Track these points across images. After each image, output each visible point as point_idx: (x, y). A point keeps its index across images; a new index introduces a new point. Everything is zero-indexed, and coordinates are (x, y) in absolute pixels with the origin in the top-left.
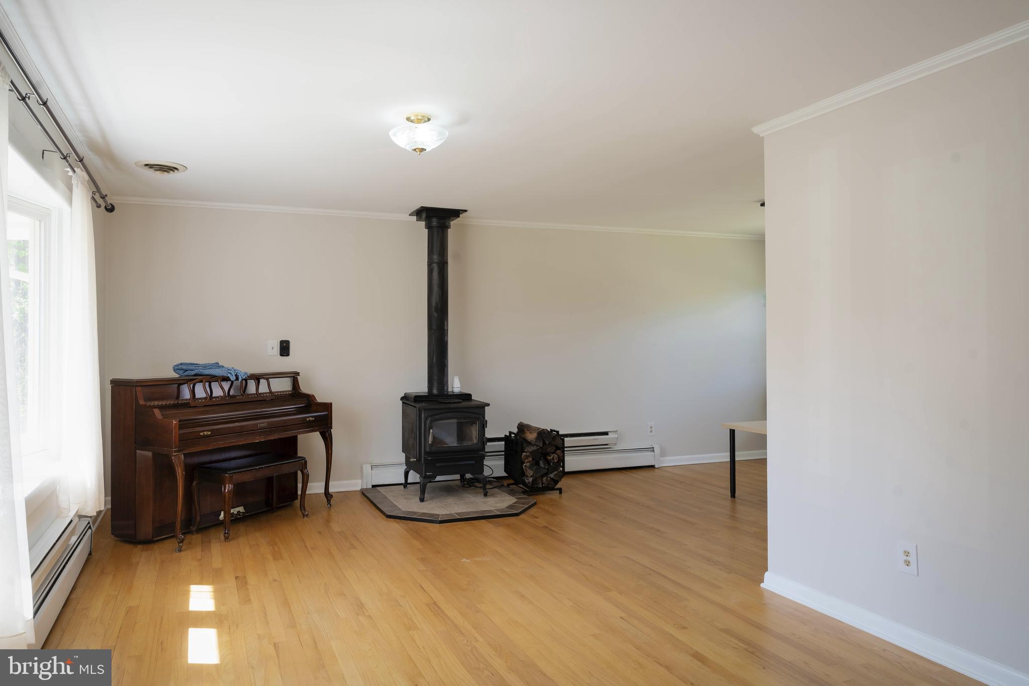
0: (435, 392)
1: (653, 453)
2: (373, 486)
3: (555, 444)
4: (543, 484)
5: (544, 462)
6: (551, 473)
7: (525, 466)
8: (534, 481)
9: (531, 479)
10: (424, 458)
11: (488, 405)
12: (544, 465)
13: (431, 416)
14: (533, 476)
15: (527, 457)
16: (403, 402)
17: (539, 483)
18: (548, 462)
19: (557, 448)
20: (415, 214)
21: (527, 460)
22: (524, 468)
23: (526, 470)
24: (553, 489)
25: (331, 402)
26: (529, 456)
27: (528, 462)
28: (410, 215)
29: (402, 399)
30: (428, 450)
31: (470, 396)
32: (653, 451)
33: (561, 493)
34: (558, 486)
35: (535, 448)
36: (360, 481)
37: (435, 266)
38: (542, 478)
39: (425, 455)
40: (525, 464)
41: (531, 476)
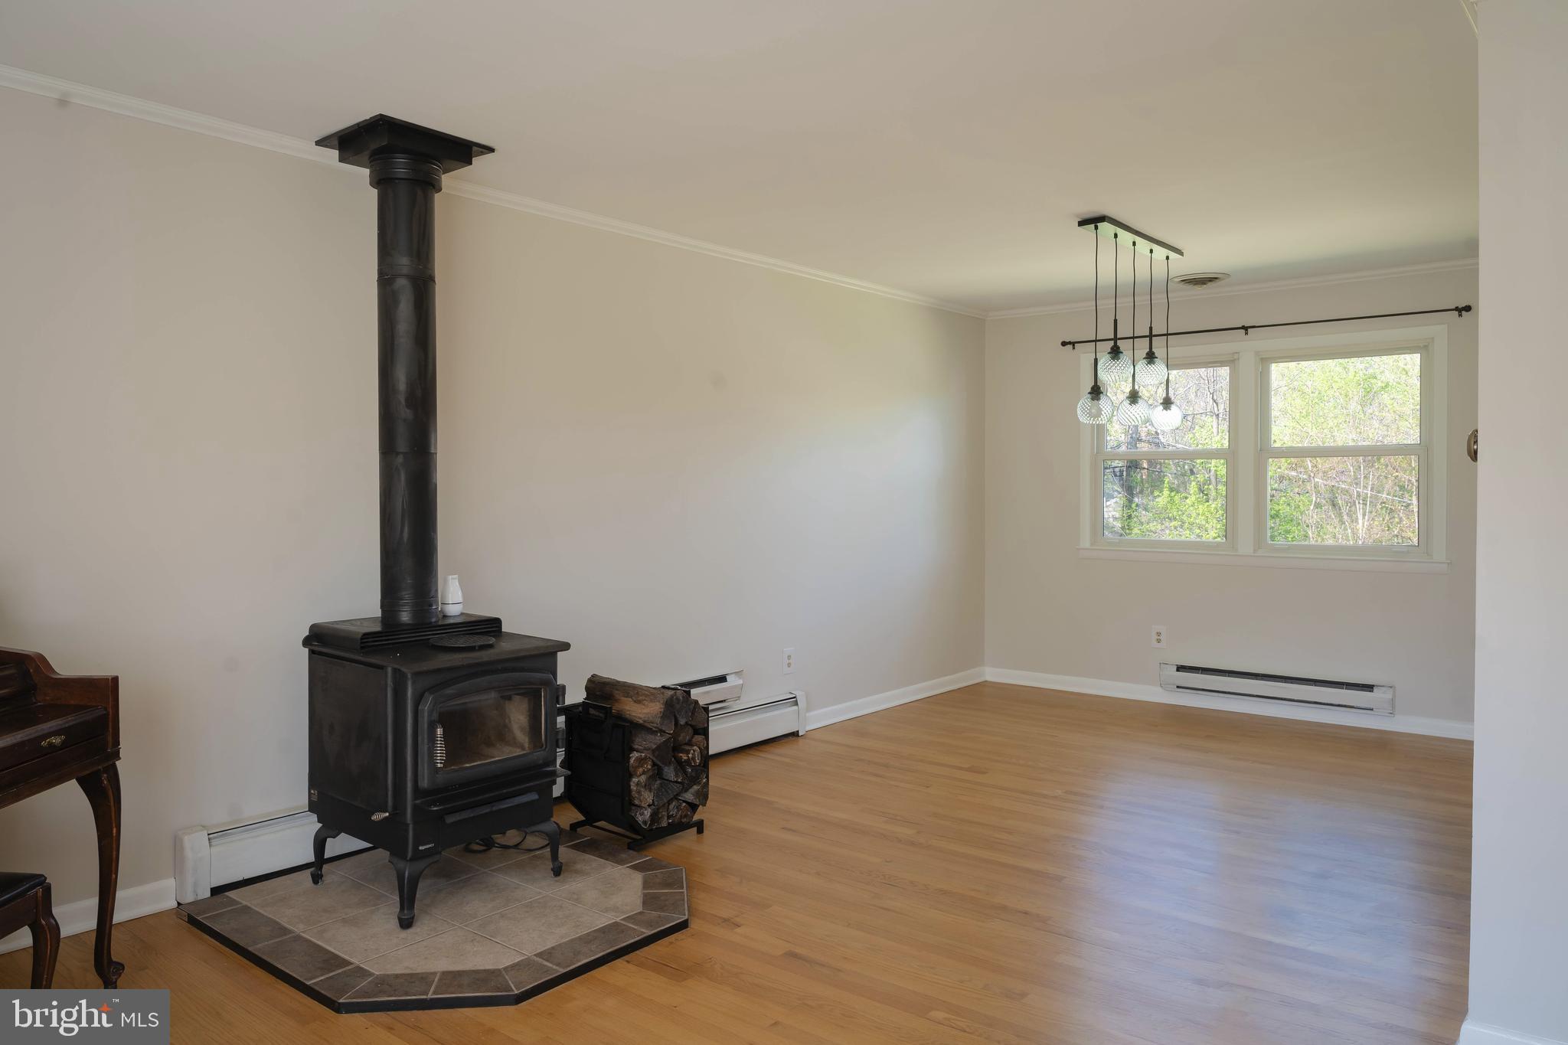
0: (405, 617)
1: (795, 708)
2: (216, 891)
3: (693, 723)
4: (669, 817)
5: (676, 770)
6: (686, 791)
7: (638, 784)
8: (655, 817)
9: (648, 813)
10: (415, 807)
11: (565, 646)
12: (677, 775)
13: (431, 689)
14: (653, 804)
15: (641, 761)
16: (312, 652)
17: (663, 816)
18: (681, 765)
19: (696, 732)
20: (336, 142)
21: (641, 770)
22: (633, 787)
23: (639, 792)
24: (688, 826)
25: (114, 674)
26: (645, 758)
27: (644, 773)
28: (319, 143)
29: (307, 642)
30: (425, 783)
31: (496, 623)
32: (796, 703)
33: (700, 831)
34: (696, 818)
35: (659, 739)
36: (170, 883)
37: (402, 283)
38: (669, 804)
39: (415, 798)
40: (635, 780)
41: (649, 806)
